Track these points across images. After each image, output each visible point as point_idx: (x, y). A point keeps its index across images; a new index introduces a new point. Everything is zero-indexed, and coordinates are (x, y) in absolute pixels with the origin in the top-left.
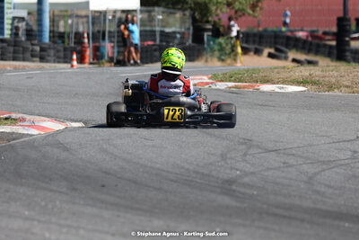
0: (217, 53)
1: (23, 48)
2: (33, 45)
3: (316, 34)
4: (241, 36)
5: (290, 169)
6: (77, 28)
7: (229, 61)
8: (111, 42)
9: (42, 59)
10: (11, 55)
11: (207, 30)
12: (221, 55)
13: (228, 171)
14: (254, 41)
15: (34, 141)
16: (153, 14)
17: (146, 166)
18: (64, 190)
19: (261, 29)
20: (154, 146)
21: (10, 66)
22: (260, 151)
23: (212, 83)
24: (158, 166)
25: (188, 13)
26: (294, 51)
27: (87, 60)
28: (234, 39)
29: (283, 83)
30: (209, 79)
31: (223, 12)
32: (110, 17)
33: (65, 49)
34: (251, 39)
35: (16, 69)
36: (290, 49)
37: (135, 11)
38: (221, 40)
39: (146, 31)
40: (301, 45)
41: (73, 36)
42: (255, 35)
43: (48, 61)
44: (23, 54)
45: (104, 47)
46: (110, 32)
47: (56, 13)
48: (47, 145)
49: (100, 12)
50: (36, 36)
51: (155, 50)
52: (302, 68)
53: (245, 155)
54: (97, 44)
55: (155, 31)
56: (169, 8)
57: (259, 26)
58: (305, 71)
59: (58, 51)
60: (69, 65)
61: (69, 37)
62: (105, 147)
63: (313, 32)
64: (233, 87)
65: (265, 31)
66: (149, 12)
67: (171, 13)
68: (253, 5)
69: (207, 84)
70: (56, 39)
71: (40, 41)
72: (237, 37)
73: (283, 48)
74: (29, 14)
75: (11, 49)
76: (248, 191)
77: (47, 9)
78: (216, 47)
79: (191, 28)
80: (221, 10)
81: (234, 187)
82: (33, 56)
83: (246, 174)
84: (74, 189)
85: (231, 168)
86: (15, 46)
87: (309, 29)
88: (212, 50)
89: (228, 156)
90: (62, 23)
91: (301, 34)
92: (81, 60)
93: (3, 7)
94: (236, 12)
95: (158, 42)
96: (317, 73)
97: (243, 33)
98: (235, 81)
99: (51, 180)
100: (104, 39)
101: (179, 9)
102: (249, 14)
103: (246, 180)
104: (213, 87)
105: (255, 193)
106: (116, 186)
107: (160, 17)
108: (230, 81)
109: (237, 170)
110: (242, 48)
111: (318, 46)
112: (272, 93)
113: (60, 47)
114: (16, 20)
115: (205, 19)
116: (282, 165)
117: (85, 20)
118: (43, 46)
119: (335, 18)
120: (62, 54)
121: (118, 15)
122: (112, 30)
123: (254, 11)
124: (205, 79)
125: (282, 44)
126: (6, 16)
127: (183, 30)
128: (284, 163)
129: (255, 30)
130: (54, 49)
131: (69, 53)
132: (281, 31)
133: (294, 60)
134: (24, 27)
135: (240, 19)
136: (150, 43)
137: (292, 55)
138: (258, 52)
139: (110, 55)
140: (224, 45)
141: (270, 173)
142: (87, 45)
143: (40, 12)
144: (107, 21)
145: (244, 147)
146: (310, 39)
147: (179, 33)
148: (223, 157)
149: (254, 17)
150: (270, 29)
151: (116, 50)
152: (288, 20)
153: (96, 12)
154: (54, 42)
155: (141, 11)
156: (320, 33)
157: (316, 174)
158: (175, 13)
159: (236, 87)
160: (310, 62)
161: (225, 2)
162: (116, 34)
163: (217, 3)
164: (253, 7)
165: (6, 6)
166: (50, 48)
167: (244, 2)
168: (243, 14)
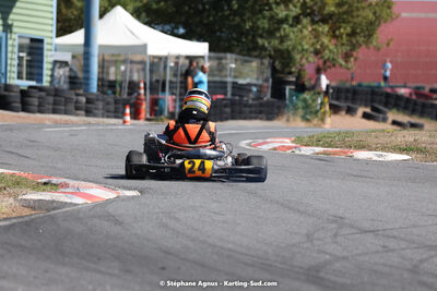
0: (301, 112)
1: (66, 98)
2: (77, 95)
3: (422, 91)
4: (331, 91)
5: (390, 254)
6: (131, 76)
7: (315, 121)
8: (173, 94)
9: (88, 113)
10: (51, 107)
11: (289, 83)
12: (306, 114)
13: (315, 255)
14: (345, 98)
15: (79, 211)
16: (224, 61)
17: (215, 246)
18: (116, 272)
19: (354, 83)
20: (224, 222)
21: (49, 120)
22: (354, 231)
23: (295, 148)
24: (230, 246)
25: (266, 61)
26: (395, 111)
27: (143, 115)
28: (322, 95)
29: (382, 150)
30: (293, 142)
31: (309, 62)
32: (172, 64)
33: (116, 102)
34: (343, 95)
35: (56, 124)
36: (390, 109)
37: (203, 57)
38: (307, 95)
39: (215, 82)
40: (403, 104)
41: (126, 85)
42: (347, 90)
43: (95, 116)
44: (65, 105)
45: (164, 100)
46: (171, 82)
47: (107, 58)
48: (94, 217)
49: (160, 58)
50: (81, 83)
51: (226, 106)
52: (405, 132)
53: (336, 235)
54: (156, 96)
55: (226, 83)
56: (244, 55)
57: (352, 79)
58: (409, 136)
59: (108, 103)
60: (121, 121)
61: (121, 87)
62: (164, 220)
63: (418, 88)
64: (320, 153)
65: (360, 85)
66: (220, 59)
67: (246, 61)
68: (346, 54)
69: (290, 148)
70: (105, 89)
71: (87, 90)
72: (326, 93)
73: (381, 108)
74: (73, 57)
75: (51, 99)
76: (339, 280)
77: (95, 52)
78: (300, 104)
79: (271, 80)
80: (307, 59)
81: (322, 274)
82: (77, 109)
83: (337, 259)
84: (128, 271)
85: (320, 252)
86: (55, 95)
87: (414, 85)
88: (295, 108)
89: (316, 236)
90: (112, 70)
91: (403, 91)
92: (136, 115)
93: (42, 49)
94: (325, 62)
95: (229, 96)
96: (424, 139)
97: (333, 88)
98: (323, 146)
99: (99, 259)
100: (163, 90)
101: (256, 57)
102: (341, 65)
103: (337, 265)
104: (297, 152)
105: (349, 282)
106: (179, 268)
107: (233, 66)
108: (317, 145)
109: (326, 253)
110: (331, 106)
111: (424, 105)
112: (368, 162)
113: (110, 98)
114: (58, 65)
115: (287, 70)
116: (381, 249)
117: (140, 66)
118: (90, 97)
120: (112, 107)
121: (181, 61)
122: (174, 80)
123: (346, 62)
124: (288, 142)
125: (380, 103)
126: (45, 59)
127: (260, 82)
128: (384, 247)
129: (348, 85)
130: (103, 100)
131: (120, 106)
132: (379, 87)
133: (395, 123)
134: (67, 74)
135: (329, 70)
136: (219, 97)
137: (392, 115)
138: (350, 111)
139: (171, 110)
140: (310, 102)
141: (367, 258)
142: (143, 97)
143: (87, 55)
144: (168, 69)
145: (334, 226)
146: (414, 97)
147: (255, 85)
148: (309, 237)
149: (348, 69)
150: (365, 83)
151: (178, 104)
152: (388, 74)
153: (154, 57)
154: (104, 93)
155: (210, 58)
156: (427, 90)
157: (421, 261)
158: (251, 62)
159: (324, 153)
160: (413, 126)
161: (312, 49)
162: (179, 85)
163: (303, 50)
164: (347, 56)
165: (46, 47)
166: (98, 100)
167: (335, 50)
168: (334, 65)
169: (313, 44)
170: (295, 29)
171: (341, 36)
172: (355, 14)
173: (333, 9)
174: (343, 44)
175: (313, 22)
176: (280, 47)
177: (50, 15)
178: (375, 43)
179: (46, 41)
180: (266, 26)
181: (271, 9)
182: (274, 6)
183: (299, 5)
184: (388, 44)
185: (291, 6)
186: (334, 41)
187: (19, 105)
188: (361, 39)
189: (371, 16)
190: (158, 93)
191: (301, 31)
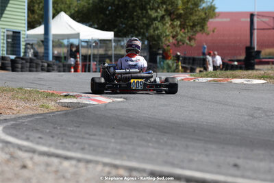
1: (36, 64)
2: (42, 62)
8: (95, 61)
10: (28, 69)
11: (159, 54)
14: (189, 63)
27: (79, 70)
32: (94, 44)
33: (64, 66)
34: (187, 61)
37: (110, 40)
38: (169, 61)
42: (190, 58)
44: (36, 68)
59: (59, 67)
66: (119, 41)
68: (190, 37)
71: (47, 60)
77: (51, 38)
78: (165, 67)
80: (169, 40)
82: (42, 70)
86: (30, 62)
88: (163, 68)
92: (76, 71)
93: (20, 37)
94: (178, 42)
100: (90, 61)
102: (187, 43)
110: (183, 67)
115: (158, 47)
118: (49, 63)
119: (244, 48)
120: (62, 69)
123: (190, 41)
130: (57, 65)
138: (192, 71)
139: (94, 70)
140: (171, 65)
143: (46, 40)
149: (191, 46)
151: (98, 67)
155: (115, 40)
161: (171, 35)
162: (98, 56)
163: (166, 35)
164: (190, 39)
165: (22, 36)
166: (54, 65)
167: (184, 35)
168: (183, 44)
169: (171, 32)
170: (162, 24)
171: (187, 27)
172: (194, 14)
173: (182, 12)
175: (172, 20)
176: (153, 34)
177: (24, 18)
178: (206, 31)
179: (22, 32)
181: (147, 12)
182: (149, 11)
183: (163, 10)
184: (213, 31)
185: (159, 10)
186: (183, 30)
187: (10, 68)
188: (198, 28)
189: (203, 16)
190: (86, 61)
191: (164, 25)
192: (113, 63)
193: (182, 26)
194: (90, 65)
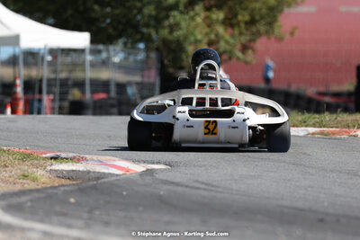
25: (153, 55)
32: (50, 58)
37: (82, 51)
51: (112, 106)
66: (99, 52)
68: (244, 45)
100: (40, 92)
102: (238, 58)
119: (354, 73)
123: (244, 53)
144: (45, 64)
149: (246, 63)
155: (91, 51)
161: (206, 40)
162: (58, 83)
163: (196, 41)
164: (244, 48)
167: (232, 41)
168: (230, 58)
169: (207, 34)
170: (187, 17)
171: (238, 24)
174: (241, 34)
175: (208, 9)
176: (169, 37)
178: (277, 31)
180: (154, 13)
184: (292, 34)
186: (230, 30)
188: (262, 27)
190: (34, 93)
191: (193, 18)
192: (88, 96)
193: (230, 22)
194: (40, 101)
